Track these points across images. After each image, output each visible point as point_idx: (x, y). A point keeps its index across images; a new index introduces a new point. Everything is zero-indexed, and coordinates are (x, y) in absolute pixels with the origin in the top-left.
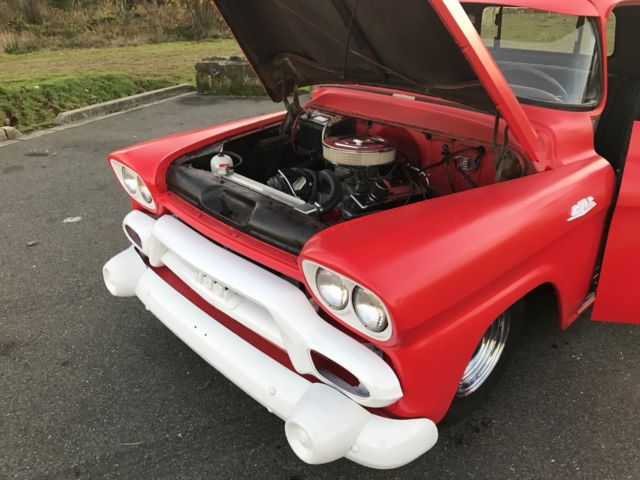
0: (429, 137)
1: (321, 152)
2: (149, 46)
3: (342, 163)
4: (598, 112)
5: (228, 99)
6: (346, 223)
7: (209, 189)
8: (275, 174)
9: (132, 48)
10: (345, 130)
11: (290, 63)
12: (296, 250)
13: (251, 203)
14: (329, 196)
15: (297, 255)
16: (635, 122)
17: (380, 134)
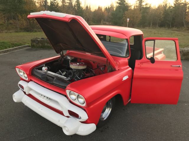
0: (94, 63)
1: (69, 66)
2: (15, 33)
3: (75, 68)
4: (129, 58)
5: (41, 49)
6: (76, 82)
7: (43, 75)
8: (58, 71)
9: (10, 34)
10: (75, 61)
11: (61, 45)
12: (64, 88)
13: (53, 78)
14: (71, 76)
15: (65, 89)
16: (136, 60)
17: (83, 62)
